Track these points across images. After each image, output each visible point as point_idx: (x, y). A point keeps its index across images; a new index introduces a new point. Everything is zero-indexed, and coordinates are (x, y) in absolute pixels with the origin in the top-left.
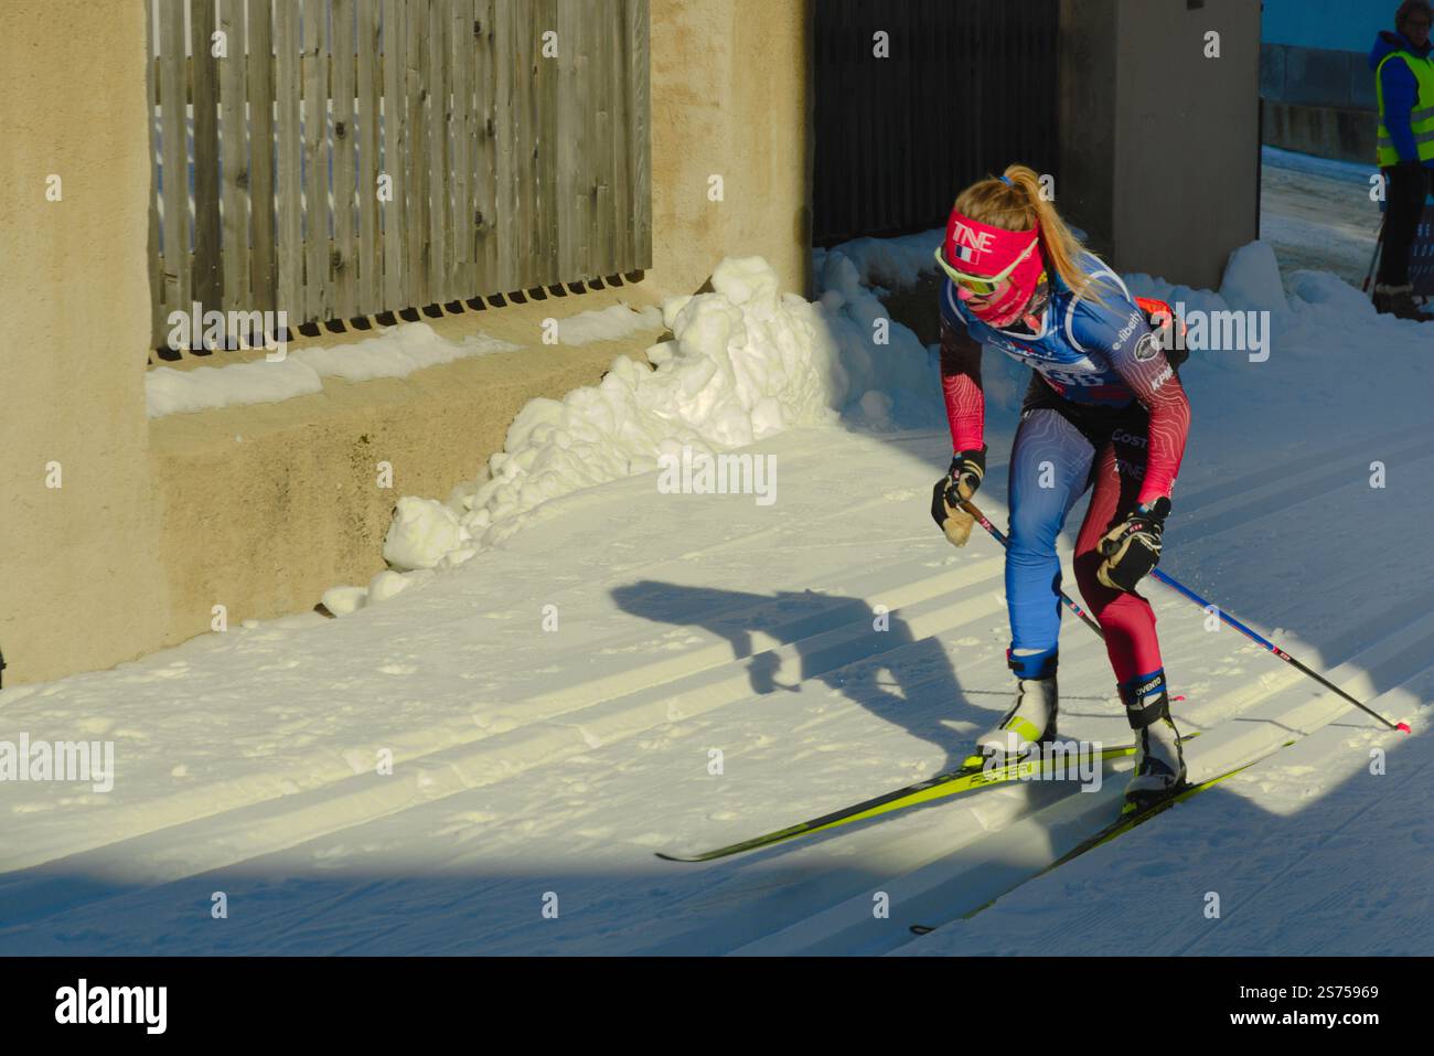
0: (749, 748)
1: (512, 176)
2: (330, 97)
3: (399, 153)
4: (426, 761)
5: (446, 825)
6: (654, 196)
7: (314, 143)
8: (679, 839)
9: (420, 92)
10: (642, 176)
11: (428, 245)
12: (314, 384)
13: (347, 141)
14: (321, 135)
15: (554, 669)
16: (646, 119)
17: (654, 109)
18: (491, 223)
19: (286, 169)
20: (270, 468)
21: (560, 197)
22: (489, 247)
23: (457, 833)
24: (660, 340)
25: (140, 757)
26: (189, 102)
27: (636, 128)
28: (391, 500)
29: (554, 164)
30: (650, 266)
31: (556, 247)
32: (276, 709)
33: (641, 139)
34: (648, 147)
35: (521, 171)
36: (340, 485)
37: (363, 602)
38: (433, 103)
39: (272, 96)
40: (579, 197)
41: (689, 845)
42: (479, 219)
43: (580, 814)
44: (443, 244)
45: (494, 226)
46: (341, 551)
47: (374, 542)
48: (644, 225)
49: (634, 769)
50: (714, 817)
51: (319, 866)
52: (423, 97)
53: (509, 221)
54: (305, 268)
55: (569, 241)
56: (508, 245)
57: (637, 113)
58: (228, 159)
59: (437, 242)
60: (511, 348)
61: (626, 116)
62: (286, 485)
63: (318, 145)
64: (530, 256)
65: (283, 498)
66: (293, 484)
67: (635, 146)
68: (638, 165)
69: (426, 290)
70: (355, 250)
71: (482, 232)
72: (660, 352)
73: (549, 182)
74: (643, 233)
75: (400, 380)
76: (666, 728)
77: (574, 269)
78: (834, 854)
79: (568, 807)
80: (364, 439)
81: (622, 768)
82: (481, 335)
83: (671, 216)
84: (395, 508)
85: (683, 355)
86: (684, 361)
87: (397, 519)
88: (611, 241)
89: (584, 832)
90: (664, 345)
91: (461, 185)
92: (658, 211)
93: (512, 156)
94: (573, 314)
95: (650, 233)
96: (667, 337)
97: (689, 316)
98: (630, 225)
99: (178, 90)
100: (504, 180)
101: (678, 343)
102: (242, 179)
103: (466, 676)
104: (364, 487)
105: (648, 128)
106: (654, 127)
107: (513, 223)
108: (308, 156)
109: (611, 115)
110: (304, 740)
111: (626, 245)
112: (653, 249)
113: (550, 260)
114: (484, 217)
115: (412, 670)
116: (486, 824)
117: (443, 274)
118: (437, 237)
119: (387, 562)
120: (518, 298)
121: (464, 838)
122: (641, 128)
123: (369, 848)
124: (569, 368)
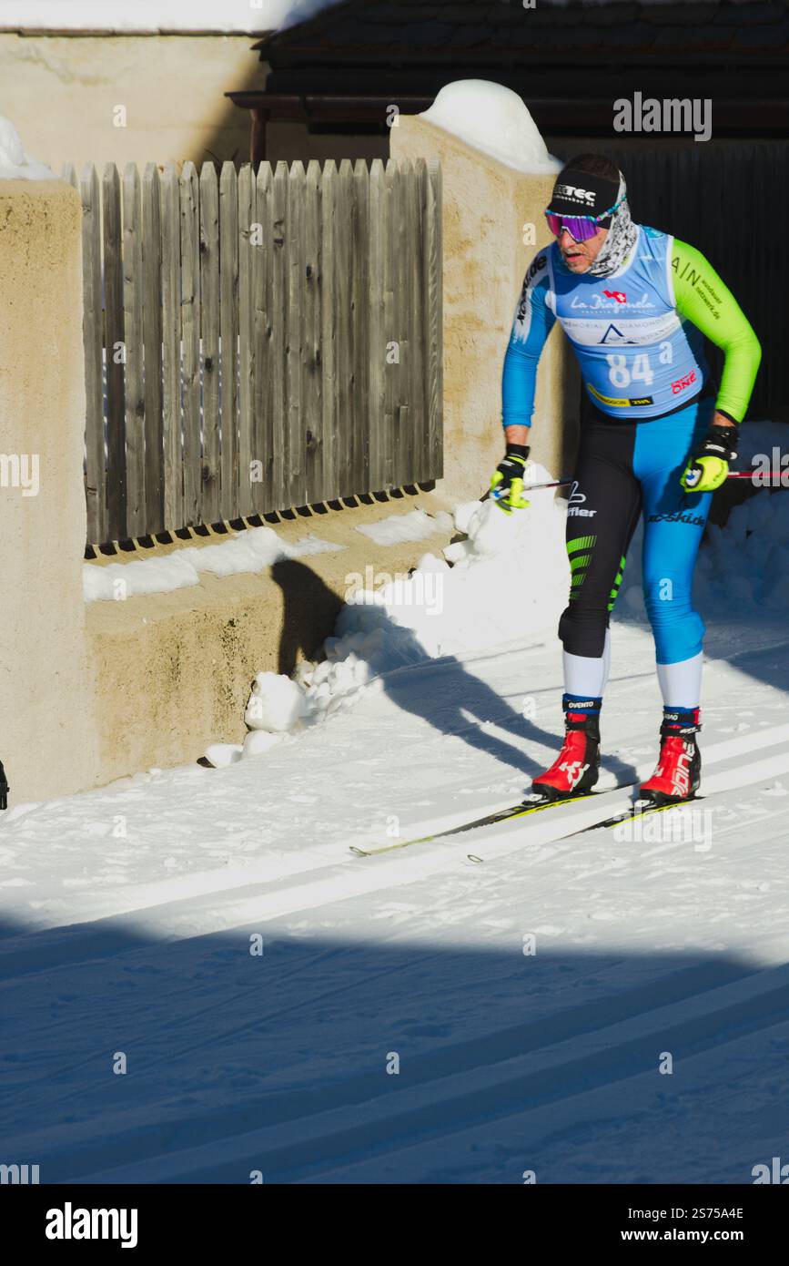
0: (607, 867)
1: (335, 398)
2: (201, 338)
3: (251, 382)
4: (349, 865)
5: (380, 911)
6: (445, 414)
7: (190, 376)
8: (570, 931)
9: (266, 330)
10: (436, 397)
11: (272, 460)
12: (194, 578)
13: (214, 373)
14: (195, 370)
15: (426, 803)
16: (439, 346)
17: (446, 337)
18: (318, 440)
19: (170, 398)
20: (167, 645)
21: (371, 417)
22: (317, 462)
23: (391, 917)
24: (453, 541)
25: (137, 852)
26: (104, 347)
27: (432, 354)
28: (251, 675)
29: (367, 389)
30: (441, 476)
31: (367, 461)
32: (222, 824)
33: (436, 363)
34: (440, 370)
35: (341, 395)
36: (214, 662)
37: (238, 757)
38: (276, 339)
39: (160, 340)
40: (386, 416)
41: (580, 936)
42: (309, 437)
43: (482, 909)
44: (283, 459)
45: (321, 443)
46: (216, 715)
47: (240, 710)
48: (437, 440)
49: (515, 879)
50: (594, 916)
51: (293, 934)
52: (269, 335)
53: (332, 438)
54: (183, 482)
55: (378, 454)
56: (331, 460)
57: (432, 340)
58: (130, 393)
59: (278, 458)
60: (336, 547)
61: (423, 343)
62: (178, 659)
63: (193, 378)
64: (348, 469)
65: (175, 671)
66: (182, 658)
67: (430, 368)
68: (433, 386)
69: (270, 499)
70: (219, 465)
71: (312, 449)
72: (456, 551)
73: (363, 403)
74: (436, 448)
75: (256, 575)
76: (536, 849)
77: (382, 479)
78: (707, 949)
79: (470, 904)
80: (231, 623)
81: (505, 877)
82: (312, 537)
83: (460, 431)
84: (254, 682)
85: (477, 553)
86: (479, 558)
87: (256, 690)
88: (411, 453)
89: (491, 923)
90: (458, 545)
91: (297, 408)
92: (448, 427)
93: (334, 382)
94: (381, 519)
95: (442, 446)
96: (461, 538)
97: (482, 518)
98: (426, 439)
99: (97, 336)
100: (329, 404)
101: (472, 542)
102: (140, 409)
103: (356, 805)
104: (231, 663)
105: (441, 353)
106: (446, 352)
107: (335, 440)
108: (185, 388)
109: (411, 342)
110: (251, 847)
111: (423, 458)
112: (444, 461)
113: (363, 471)
114: (314, 435)
115: (313, 800)
116: (411, 912)
117: (283, 485)
118: (278, 453)
119: (248, 726)
120: (335, 506)
121: (398, 921)
122: (435, 354)
123: (327, 925)
124: (383, 565)
